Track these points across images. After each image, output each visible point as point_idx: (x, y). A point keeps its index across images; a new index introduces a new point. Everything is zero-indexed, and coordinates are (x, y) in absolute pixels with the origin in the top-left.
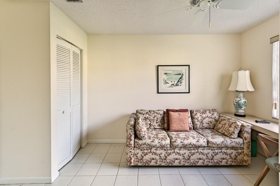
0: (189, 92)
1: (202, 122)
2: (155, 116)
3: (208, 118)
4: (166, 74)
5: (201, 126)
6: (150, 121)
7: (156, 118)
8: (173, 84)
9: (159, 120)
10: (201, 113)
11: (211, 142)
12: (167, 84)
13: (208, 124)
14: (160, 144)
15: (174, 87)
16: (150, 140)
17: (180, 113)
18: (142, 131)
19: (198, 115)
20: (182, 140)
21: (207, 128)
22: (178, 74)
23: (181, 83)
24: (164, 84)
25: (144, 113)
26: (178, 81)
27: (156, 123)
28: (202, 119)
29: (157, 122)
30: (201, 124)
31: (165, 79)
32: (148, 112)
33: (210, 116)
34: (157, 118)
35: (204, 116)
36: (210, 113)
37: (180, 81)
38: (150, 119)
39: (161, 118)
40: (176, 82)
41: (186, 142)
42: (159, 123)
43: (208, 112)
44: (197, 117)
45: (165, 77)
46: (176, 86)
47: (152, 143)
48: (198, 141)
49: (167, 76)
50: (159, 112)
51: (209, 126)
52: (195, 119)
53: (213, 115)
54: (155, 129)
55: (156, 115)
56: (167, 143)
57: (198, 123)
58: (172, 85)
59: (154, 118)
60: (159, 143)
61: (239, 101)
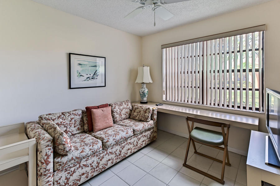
0: (105, 86)
1: (120, 115)
2: (72, 119)
3: (124, 109)
4: (80, 64)
5: (120, 118)
6: (65, 127)
7: (73, 120)
8: (89, 77)
9: (78, 123)
10: (119, 106)
11: (136, 130)
12: (82, 77)
13: (125, 114)
14: (91, 151)
15: (90, 81)
16: (78, 151)
17: (102, 109)
18: (68, 143)
19: (117, 107)
20: (114, 137)
21: (125, 118)
22: (94, 66)
23: (97, 76)
24: (78, 77)
25: (54, 118)
26: (94, 74)
27: (75, 127)
28: (120, 111)
29: (76, 125)
30: (120, 116)
31: (79, 71)
32: (60, 116)
33: (126, 107)
34: (75, 121)
35: (121, 107)
36: (126, 104)
37: (96, 74)
38: (64, 124)
39: (79, 120)
40: (92, 75)
41: (118, 138)
42: (78, 127)
43: (124, 103)
44: (116, 110)
45: (79, 68)
46: (92, 79)
47: (81, 154)
48: (127, 133)
49: (82, 67)
50: (77, 112)
51: (126, 116)
52: (114, 112)
53: (128, 105)
54: (73, 135)
55: (72, 116)
56: (99, 147)
57: (117, 116)
58: (87, 78)
59: (70, 121)
60: (90, 149)
61: (144, 91)
